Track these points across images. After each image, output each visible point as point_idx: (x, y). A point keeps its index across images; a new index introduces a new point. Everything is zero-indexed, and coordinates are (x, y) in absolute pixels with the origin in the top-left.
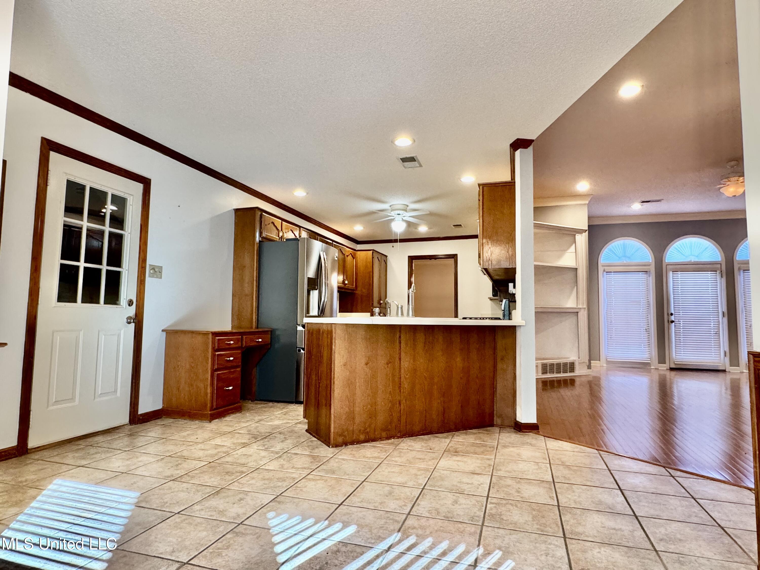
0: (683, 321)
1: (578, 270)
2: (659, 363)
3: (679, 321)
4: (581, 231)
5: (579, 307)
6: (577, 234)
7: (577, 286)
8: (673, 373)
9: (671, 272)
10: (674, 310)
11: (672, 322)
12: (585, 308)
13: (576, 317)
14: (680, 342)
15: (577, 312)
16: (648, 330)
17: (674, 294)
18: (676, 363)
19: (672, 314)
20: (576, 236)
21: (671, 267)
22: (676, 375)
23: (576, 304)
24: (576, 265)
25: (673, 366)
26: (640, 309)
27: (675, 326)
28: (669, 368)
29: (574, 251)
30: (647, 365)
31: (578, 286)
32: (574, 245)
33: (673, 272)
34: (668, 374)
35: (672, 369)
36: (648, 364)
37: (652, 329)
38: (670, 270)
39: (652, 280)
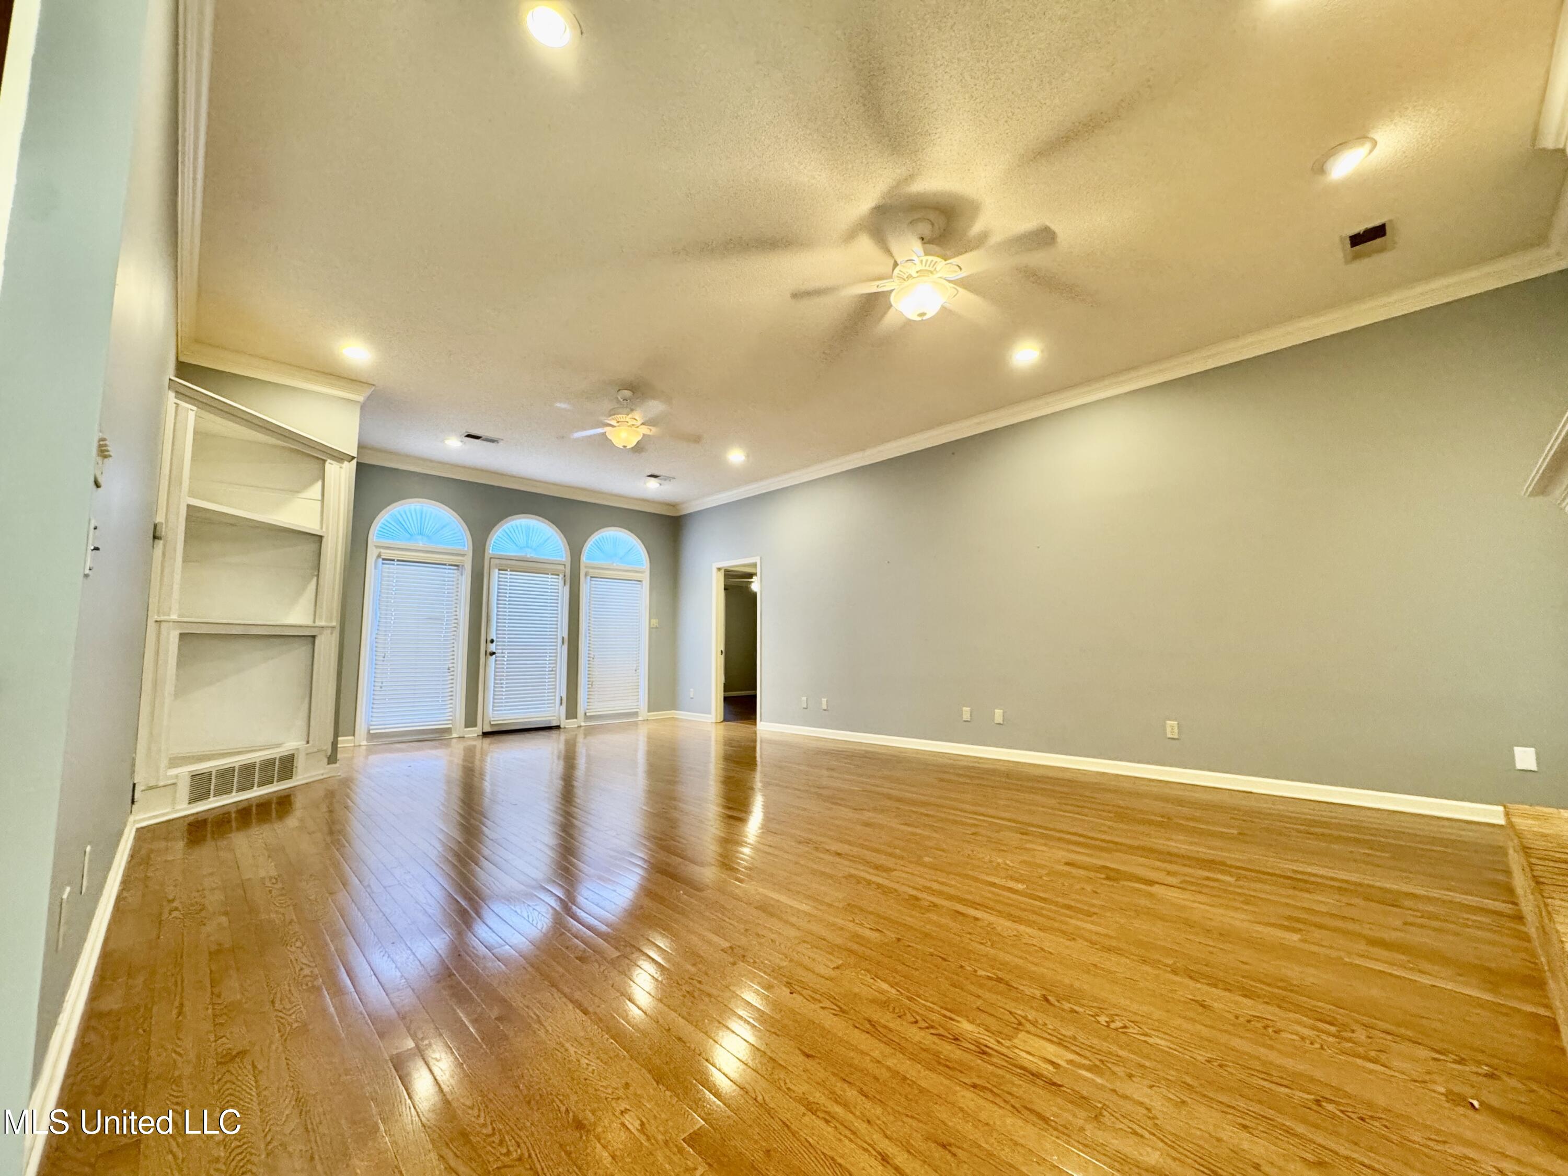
0: (508, 653)
1: (324, 540)
2: (466, 726)
3: (502, 653)
4: (341, 457)
5: (318, 623)
6: (329, 461)
7: (318, 576)
8: (487, 741)
9: (497, 571)
10: (497, 634)
11: (493, 654)
12: (333, 627)
13: (310, 646)
14: (502, 687)
15: (314, 637)
16: (452, 669)
17: (498, 608)
18: (492, 723)
19: (492, 641)
20: (327, 465)
21: (497, 561)
22: (490, 744)
23: (312, 617)
24: (322, 528)
25: (488, 729)
26: (442, 632)
27: (496, 661)
28: (481, 734)
29: (320, 498)
30: (443, 732)
31: (321, 576)
32: (320, 483)
33: (499, 570)
34: (478, 743)
35: (486, 734)
36: (448, 730)
37: (459, 669)
38: (496, 567)
39: (465, 582)
